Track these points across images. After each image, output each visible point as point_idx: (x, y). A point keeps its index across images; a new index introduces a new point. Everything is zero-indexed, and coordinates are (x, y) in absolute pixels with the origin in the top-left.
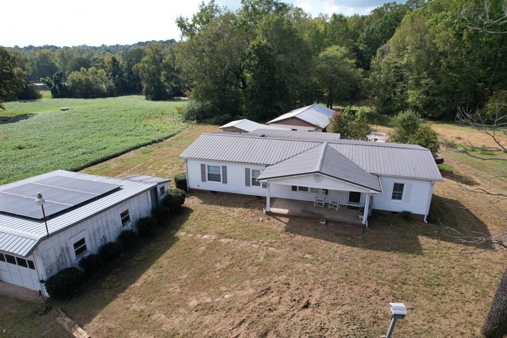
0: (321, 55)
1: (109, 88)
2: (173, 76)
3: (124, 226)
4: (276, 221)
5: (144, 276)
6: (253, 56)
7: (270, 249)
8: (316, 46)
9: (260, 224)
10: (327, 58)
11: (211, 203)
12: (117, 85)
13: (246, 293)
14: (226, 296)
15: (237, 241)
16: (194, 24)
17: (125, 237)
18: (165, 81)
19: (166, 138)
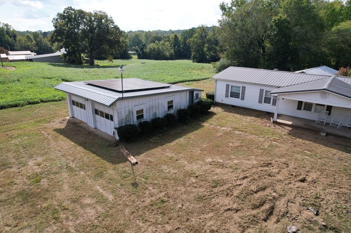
0: (334, 29)
1: (171, 55)
2: (212, 48)
3: (169, 110)
4: (281, 128)
5: (177, 141)
6: (274, 27)
7: (274, 142)
8: (330, 23)
9: (267, 128)
10: (339, 32)
11: (231, 112)
12: (175, 53)
13: (250, 162)
14: (234, 161)
15: (246, 134)
16: (232, 6)
17: (168, 117)
18: (207, 51)
19: (203, 79)
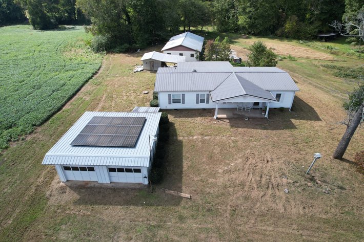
2: (54, 7)
7: (232, 138)
9: (217, 125)
11: (180, 117)
13: (239, 161)
14: (232, 165)
15: (213, 137)
18: (48, 12)
